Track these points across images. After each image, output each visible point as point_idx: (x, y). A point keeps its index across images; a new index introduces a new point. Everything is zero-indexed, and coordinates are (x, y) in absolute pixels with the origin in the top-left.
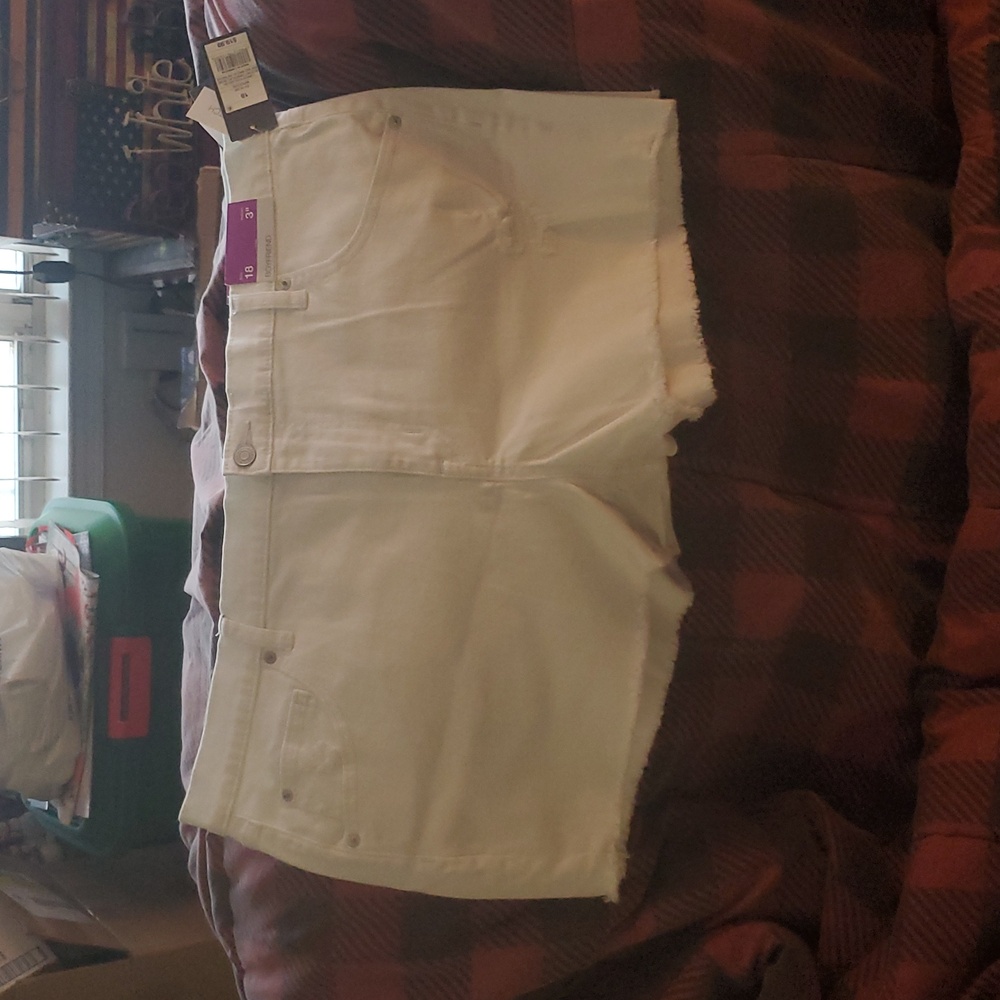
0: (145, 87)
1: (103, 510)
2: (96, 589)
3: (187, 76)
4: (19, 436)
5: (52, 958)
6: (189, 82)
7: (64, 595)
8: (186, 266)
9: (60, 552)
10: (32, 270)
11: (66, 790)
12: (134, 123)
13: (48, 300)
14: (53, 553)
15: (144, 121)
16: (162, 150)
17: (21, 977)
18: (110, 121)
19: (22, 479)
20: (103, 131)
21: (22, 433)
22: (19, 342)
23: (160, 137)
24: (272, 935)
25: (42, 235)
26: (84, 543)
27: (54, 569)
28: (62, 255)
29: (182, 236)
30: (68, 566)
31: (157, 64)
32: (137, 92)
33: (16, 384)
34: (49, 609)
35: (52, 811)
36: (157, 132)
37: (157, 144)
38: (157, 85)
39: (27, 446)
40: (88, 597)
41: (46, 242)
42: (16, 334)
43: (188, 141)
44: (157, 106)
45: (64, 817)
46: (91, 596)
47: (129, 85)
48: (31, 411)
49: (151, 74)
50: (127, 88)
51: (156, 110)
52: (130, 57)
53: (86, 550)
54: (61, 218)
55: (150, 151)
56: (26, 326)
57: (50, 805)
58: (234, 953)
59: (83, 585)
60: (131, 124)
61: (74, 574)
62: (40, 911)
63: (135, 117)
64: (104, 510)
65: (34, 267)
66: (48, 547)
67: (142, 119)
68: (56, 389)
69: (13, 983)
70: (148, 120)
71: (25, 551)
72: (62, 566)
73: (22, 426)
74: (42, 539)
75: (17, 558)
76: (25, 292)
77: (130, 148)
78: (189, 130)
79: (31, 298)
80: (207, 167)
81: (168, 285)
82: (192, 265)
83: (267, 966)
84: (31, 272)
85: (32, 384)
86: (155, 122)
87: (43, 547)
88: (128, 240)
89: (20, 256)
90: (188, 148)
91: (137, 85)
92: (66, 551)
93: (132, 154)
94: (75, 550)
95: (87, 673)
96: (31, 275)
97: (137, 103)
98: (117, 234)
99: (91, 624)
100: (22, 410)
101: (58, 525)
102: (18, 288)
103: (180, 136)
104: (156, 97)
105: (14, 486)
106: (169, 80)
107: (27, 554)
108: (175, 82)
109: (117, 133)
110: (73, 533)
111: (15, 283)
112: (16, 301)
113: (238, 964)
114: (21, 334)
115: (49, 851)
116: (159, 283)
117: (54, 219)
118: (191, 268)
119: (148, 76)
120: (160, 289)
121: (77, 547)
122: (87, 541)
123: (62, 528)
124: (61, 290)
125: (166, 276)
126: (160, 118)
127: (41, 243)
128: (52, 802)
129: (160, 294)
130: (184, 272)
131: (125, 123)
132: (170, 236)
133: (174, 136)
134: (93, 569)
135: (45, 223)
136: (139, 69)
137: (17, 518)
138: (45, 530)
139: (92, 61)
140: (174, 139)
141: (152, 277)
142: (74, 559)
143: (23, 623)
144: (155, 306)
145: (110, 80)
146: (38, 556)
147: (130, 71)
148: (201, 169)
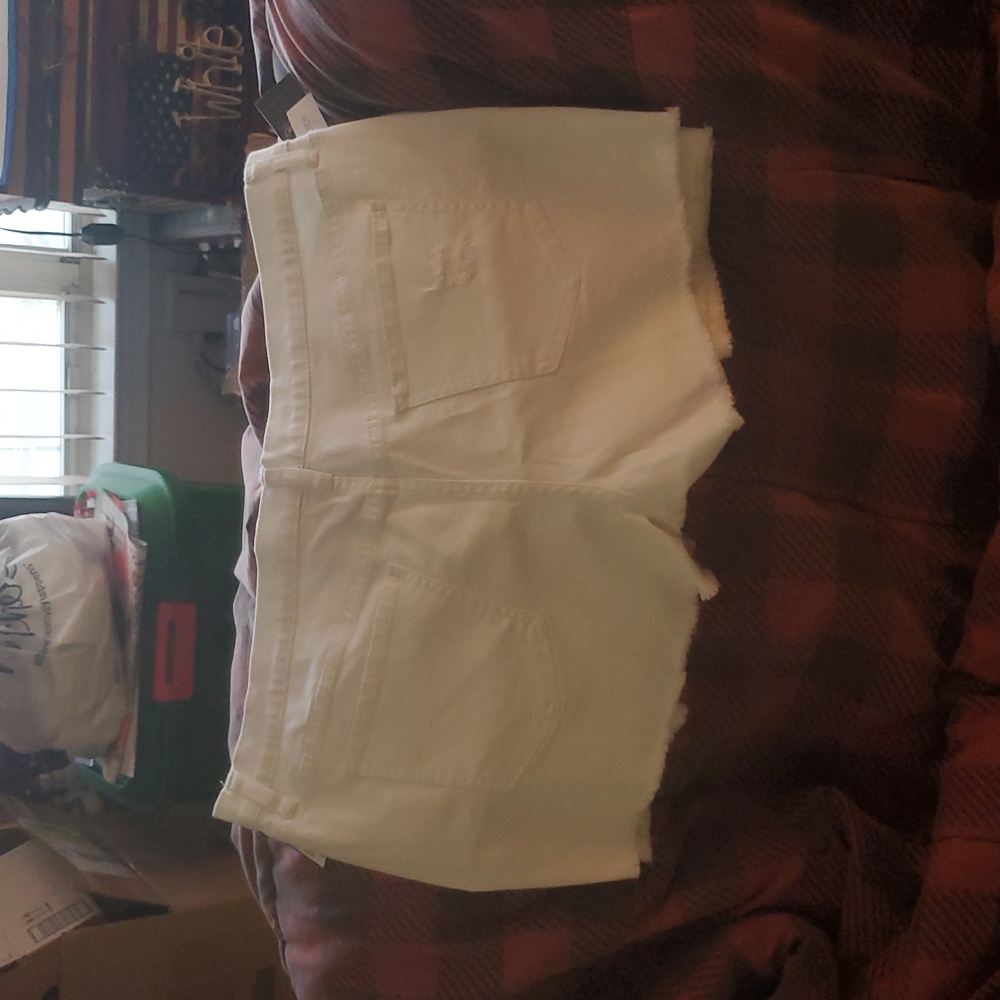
0: (197, 53)
1: (150, 479)
2: (144, 558)
3: (237, 42)
4: (66, 395)
5: (96, 911)
6: (239, 49)
7: (111, 561)
8: (233, 233)
9: (108, 518)
10: (81, 232)
11: (112, 749)
12: (184, 89)
13: (95, 261)
14: (101, 518)
15: (194, 88)
16: (211, 118)
17: (66, 930)
18: (161, 87)
19: (68, 436)
20: (154, 98)
21: (69, 391)
22: (66, 303)
23: (210, 104)
24: (313, 911)
25: (92, 199)
26: (133, 510)
27: (102, 533)
28: (110, 217)
29: (229, 203)
30: (116, 531)
31: (209, 30)
32: (188, 59)
33: (63, 342)
34: (97, 575)
35: (97, 768)
36: (206, 98)
37: (206, 111)
38: (207, 51)
39: (73, 404)
40: (136, 564)
41: (95, 205)
42: (64, 293)
43: (237, 108)
44: (207, 73)
45: (109, 775)
46: (139, 564)
47: (180, 51)
48: (78, 368)
49: (202, 40)
50: (177, 54)
51: (206, 76)
52: (181, 23)
53: (134, 518)
54: (111, 184)
55: (199, 118)
56: (73, 285)
57: (94, 762)
58: (277, 925)
59: (131, 553)
60: (182, 90)
61: (122, 541)
62: (85, 866)
63: (185, 84)
64: (152, 478)
65: (83, 229)
66: (96, 512)
67: (192, 85)
68: (103, 349)
69: (59, 934)
70: (198, 87)
71: (72, 515)
72: (110, 532)
73: (69, 385)
74: (90, 504)
75: (67, 523)
76: (73, 251)
77: (180, 115)
78: (237, 96)
79: (79, 258)
80: (256, 135)
81: (214, 248)
82: (239, 232)
83: (309, 940)
84: (79, 234)
85: (78, 343)
86: (205, 88)
87: (92, 510)
88: (174, 204)
89: (68, 216)
90: (237, 115)
91: (187, 52)
92: (113, 517)
93: (182, 121)
94: (124, 518)
95: (134, 637)
96: (80, 238)
97: (189, 69)
98: (166, 200)
99: (139, 590)
100: (69, 369)
101: (107, 491)
102: (66, 247)
103: (230, 103)
104: (206, 64)
105: (59, 443)
106: (219, 47)
107: (75, 520)
108: (225, 48)
109: (167, 100)
110: (122, 500)
111: (64, 243)
112: (63, 260)
113: (281, 934)
114: (68, 293)
115: (92, 804)
116: (205, 247)
117: (104, 185)
118: (238, 235)
119: (198, 43)
120: (205, 253)
121: (126, 514)
122: (136, 509)
123: (111, 495)
124: (109, 252)
125: (213, 241)
126: (209, 85)
127: (90, 205)
128: (97, 759)
129: (205, 257)
130: (230, 238)
131: (176, 89)
132: (218, 201)
133: (225, 103)
134: (142, 536)
135: (95, 188)
136: (190, 36)
137: (63, 474)
138: (93, 495)
139: (144, 27)
140: (224, 106)
141: (199, 240)
142: (122, 526)
143: (72, 588)
144: (200, 269)
145: (161, 45)
146: (87, 521)
147: (181, 37)
148: (249, 137)
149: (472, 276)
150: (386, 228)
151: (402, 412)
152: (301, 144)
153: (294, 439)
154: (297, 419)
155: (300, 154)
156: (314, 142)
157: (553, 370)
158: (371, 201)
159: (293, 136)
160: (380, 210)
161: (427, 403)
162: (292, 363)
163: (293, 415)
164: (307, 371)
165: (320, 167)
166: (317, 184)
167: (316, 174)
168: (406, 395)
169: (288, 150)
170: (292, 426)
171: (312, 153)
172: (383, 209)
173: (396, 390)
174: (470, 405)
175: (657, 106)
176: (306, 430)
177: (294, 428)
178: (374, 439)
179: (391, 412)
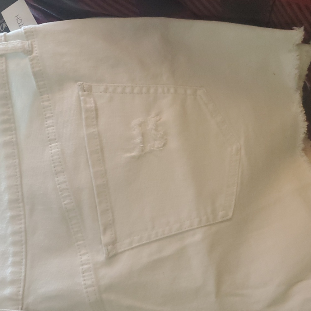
149: (165, 144)
150: (93, 105)
151: (112, 258)
152: (17, 37)
153: (13, 282)
154: (14, 264)
155: (17, 43)
156: (28, 35)
157: (228, 217)
158: (79, 83)
159: (8, 31)
160: (87, 90)
161: (132, 249)
162: (9, 214)
163: (10, 260)
164: (23, 221)
165: (34, 54)
166: (33, 68)
167: (31, 60)
168: (114, 242)
169: (6, 40)
170: (9, 270)
171: (27, 43)
172: (90, 89)
173: (105, 239)
174: (170, 249)
175: (287, 25)
176: (23, 274)
177: (12, 272)
178: (89, 282)
179: (101, 257)
